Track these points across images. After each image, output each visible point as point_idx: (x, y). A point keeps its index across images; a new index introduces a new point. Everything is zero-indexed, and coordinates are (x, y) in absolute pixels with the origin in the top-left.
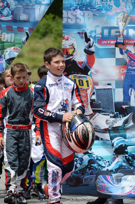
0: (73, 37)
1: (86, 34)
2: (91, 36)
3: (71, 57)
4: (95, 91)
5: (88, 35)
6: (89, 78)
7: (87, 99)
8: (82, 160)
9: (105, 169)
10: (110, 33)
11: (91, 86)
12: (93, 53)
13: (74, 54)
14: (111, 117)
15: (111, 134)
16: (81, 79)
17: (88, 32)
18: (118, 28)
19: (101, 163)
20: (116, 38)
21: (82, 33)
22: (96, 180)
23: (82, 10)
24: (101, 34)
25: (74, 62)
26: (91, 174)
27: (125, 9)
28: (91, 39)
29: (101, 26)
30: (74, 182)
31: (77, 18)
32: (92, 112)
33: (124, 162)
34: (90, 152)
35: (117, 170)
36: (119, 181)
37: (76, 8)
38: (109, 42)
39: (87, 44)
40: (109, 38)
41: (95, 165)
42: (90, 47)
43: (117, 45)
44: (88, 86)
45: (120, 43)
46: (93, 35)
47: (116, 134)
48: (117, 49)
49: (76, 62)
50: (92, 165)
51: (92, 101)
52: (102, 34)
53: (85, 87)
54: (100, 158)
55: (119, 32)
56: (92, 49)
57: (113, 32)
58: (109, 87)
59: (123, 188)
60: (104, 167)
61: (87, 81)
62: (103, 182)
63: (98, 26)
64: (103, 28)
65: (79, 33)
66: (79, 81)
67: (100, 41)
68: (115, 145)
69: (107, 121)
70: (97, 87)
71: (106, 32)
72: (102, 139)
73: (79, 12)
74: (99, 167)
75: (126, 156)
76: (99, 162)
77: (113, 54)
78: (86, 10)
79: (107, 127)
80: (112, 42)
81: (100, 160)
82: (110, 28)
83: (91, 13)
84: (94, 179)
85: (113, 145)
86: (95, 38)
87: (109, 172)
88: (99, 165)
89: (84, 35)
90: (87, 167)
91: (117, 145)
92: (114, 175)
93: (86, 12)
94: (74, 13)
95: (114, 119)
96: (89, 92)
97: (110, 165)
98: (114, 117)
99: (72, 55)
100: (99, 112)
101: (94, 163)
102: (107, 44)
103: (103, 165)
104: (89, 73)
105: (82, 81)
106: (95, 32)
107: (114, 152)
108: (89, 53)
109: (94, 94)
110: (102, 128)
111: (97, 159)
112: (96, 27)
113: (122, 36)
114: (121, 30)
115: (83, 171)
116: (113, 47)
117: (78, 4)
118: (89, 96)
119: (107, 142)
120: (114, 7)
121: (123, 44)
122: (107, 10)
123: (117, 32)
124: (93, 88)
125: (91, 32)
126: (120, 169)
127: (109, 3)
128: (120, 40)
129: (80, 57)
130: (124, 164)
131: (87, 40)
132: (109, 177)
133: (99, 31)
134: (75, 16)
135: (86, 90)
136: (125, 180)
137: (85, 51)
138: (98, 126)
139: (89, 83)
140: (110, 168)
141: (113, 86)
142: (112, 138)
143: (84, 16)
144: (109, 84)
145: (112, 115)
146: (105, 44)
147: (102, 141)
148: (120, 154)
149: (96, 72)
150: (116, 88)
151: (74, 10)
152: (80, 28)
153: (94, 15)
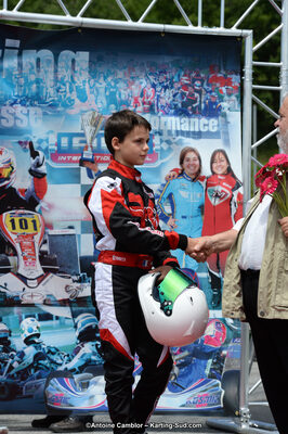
0: (10, 149)
1: (31, 144)
2: (39, 148)
3: (6, 182)
4: (47, 237)
5: (35, 146)
6: (36, 216)
7: (34, 250)
8: (22, 355)
9: (61, 368)
10: (70, 143)
11: (40, 230)
12: (44, 175)
13: (12, 176)
14: (74, 281)
15: (74, 309)
16: (23, 217)
17: (34, 141)
18: (83, 135)
19: (54, 358)
20: (81, 151)
21: (26, 143)
22: (46, 386)
23: (25, 105)
24: (56, 145)
25: (12, 190)
26: (39, 377)
27: (94, 106)
28: (40, 152)
29: (56, 132)
30: (7, 392)
31: (16, 118)
32: (42, 272)
33: (94, 354)
34: (37, 341)
35: (81, 369)
36: (85, 385)
37: (15, 102)
38: (69, 157)
39: (33, 161)
40: (69, 151)
41: (46, 362)
42: (38, 165)
43: (82, 162)
44: (35, 229)
45: (87, 160)
46: (44, 146)
47: (81, 308)
48: (83, 170)
49: (15, 189)
50: (41, 362)
51: (42, 254)
52: (58, 144)
53: (30, 230)
54: (53, 350)
55: (85, 142)
56: (43, 169)
57: (76, 142)
58: (71, 232)
59: (92, 397)
60: (61, 365)
61: (34, 222)
62: (58, 390)
63: (52, 132)
64: (60, 136)
65: (20, 143)
66: (20, 221)
67: (54, 157)
68: (79, 325)
69: (67, 286)
70: (51, 232)
71: (64, 142)
72: (57, 318)
73: (19, 108)
74: (53, 366)
75: (97, 345)
76: (52, 357)
77: (76, 178)
78: (32, 105)
79: (67, 296)
80: (75, 158)
81: (53, 354)
82: (71, 136)
83: (39, 111)
84: (43, 386)
85: (76, 327)
86: (46, 151)
87: (69, 373)
88: (52, 362)
89: (28, 146)
90: (31, 366)
91: (83, 325)
92: (76, 377)
93: (31, 109)
94: (11, 110)
95: (79, 285)
96: (37, 238)
97: (70, 360)
98: (80, 281)
99: (8, 179)
100: (55, 272)
101: (44, 359)
102: (67, 161)
103: (59, 361)
104: (37, 208)
105: (26, 221)
106: (47, 141)
107: (78, 338)
108: (37, 176)
109: (45, 242)
110: (58, 299)
111: (49, 351)
112: (48, 133)
113: (90, 149)
114: (88, 138)
115: (24, 374)
116: (77, 166)
117: (18, 96)
118: (37, 245)
119: (67, 321)
120: (77, 101)
121: (93, 161)
122: (65, 106)
123: (81, 142)
124: (44, 233)
125: (40, 141)
126: (87, 366)
127: (68, 95)
128: (88, 155)
129: (22, 182)
130: (94, 358)
131: (34, 154)
132: (68, 381)
133: (53, 139)
134: (13, 114)
135: (32, 236)
136: (96, 383)
137: (30, 171)
138: (51, 295)
139: (38, 225)
140: (70, 366)
141: (77, 231)
142: (74, 315)
143: (28, 115)
144: (71, 227)
145: (75, 278)
146: (63, 161)
147: (58, 322)
148: (88, 341)
149: (50, 206)
150: (82, 233)
151: (12, 105)
152: (21, 135)
153: (45, 114)
